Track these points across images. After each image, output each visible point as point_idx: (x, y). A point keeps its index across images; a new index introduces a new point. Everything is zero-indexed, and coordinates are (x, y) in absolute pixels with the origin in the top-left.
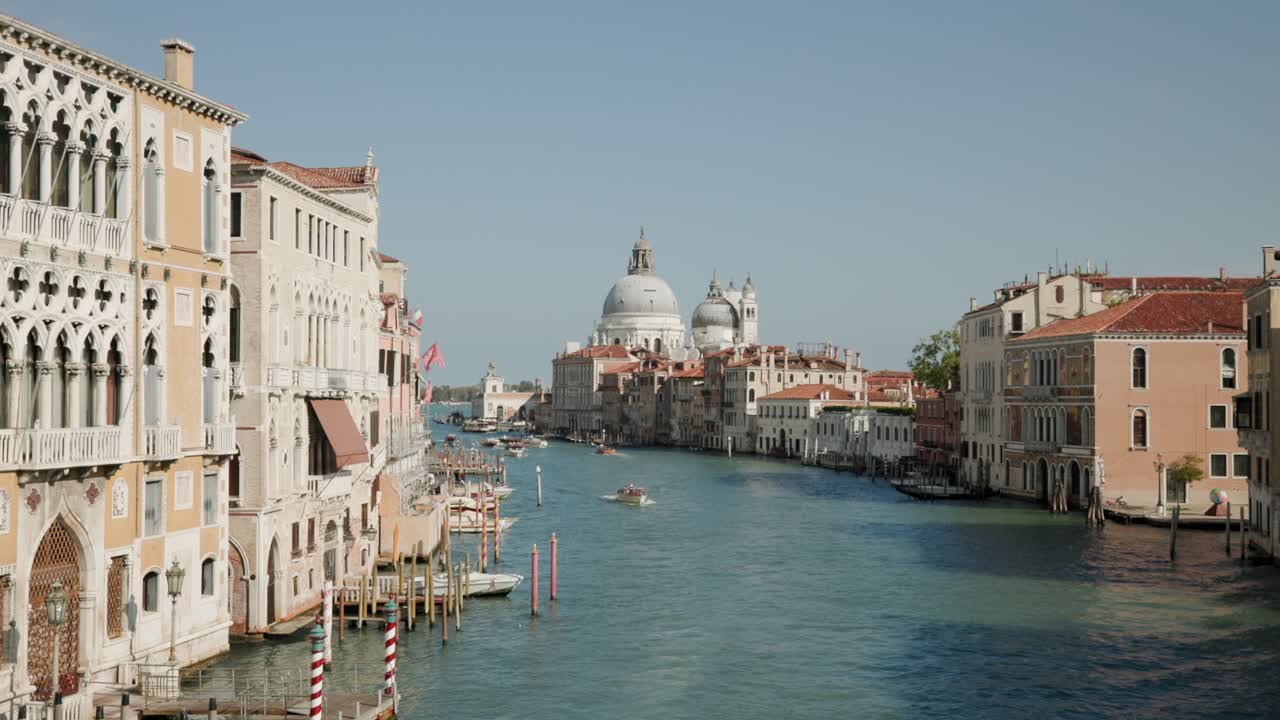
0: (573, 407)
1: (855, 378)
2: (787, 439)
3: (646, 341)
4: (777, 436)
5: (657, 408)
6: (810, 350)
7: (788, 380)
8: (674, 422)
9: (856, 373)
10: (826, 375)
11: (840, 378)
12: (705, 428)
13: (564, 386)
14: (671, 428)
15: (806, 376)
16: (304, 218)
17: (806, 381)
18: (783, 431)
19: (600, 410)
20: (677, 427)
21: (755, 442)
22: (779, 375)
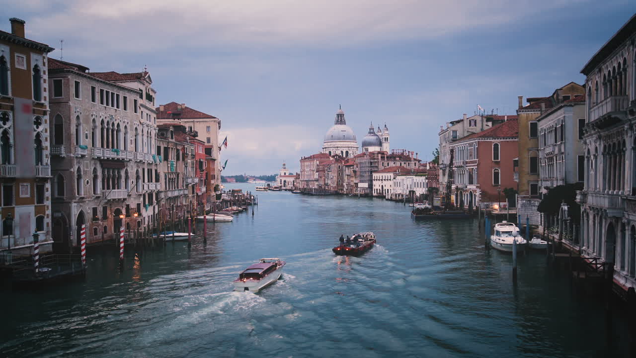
0: (307, 179)
1: (415, 164)
2: (384, 189)
3: (342, 152)
4: (381, 188)
5: (338, 179)
6: (397, 152)
7: (386, 165)
8: (345, 184)
9: (416, 162)
10: (403, 163)
11: (409, 164)
12: (354, 186)
13: (304, 171)
14: (343, 187)
15: (394, 163)
16: (97, 90)
17: (394, 165)
18: (382, 186)
19: (317, 180)
20: (346, 186)
21: (372, 191)
22: (383, 163)
